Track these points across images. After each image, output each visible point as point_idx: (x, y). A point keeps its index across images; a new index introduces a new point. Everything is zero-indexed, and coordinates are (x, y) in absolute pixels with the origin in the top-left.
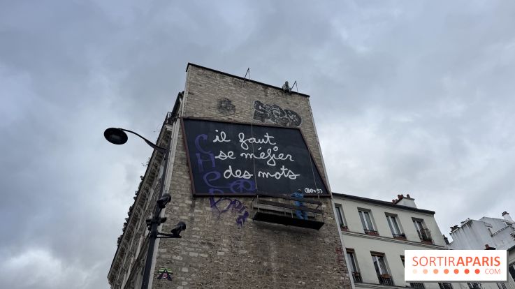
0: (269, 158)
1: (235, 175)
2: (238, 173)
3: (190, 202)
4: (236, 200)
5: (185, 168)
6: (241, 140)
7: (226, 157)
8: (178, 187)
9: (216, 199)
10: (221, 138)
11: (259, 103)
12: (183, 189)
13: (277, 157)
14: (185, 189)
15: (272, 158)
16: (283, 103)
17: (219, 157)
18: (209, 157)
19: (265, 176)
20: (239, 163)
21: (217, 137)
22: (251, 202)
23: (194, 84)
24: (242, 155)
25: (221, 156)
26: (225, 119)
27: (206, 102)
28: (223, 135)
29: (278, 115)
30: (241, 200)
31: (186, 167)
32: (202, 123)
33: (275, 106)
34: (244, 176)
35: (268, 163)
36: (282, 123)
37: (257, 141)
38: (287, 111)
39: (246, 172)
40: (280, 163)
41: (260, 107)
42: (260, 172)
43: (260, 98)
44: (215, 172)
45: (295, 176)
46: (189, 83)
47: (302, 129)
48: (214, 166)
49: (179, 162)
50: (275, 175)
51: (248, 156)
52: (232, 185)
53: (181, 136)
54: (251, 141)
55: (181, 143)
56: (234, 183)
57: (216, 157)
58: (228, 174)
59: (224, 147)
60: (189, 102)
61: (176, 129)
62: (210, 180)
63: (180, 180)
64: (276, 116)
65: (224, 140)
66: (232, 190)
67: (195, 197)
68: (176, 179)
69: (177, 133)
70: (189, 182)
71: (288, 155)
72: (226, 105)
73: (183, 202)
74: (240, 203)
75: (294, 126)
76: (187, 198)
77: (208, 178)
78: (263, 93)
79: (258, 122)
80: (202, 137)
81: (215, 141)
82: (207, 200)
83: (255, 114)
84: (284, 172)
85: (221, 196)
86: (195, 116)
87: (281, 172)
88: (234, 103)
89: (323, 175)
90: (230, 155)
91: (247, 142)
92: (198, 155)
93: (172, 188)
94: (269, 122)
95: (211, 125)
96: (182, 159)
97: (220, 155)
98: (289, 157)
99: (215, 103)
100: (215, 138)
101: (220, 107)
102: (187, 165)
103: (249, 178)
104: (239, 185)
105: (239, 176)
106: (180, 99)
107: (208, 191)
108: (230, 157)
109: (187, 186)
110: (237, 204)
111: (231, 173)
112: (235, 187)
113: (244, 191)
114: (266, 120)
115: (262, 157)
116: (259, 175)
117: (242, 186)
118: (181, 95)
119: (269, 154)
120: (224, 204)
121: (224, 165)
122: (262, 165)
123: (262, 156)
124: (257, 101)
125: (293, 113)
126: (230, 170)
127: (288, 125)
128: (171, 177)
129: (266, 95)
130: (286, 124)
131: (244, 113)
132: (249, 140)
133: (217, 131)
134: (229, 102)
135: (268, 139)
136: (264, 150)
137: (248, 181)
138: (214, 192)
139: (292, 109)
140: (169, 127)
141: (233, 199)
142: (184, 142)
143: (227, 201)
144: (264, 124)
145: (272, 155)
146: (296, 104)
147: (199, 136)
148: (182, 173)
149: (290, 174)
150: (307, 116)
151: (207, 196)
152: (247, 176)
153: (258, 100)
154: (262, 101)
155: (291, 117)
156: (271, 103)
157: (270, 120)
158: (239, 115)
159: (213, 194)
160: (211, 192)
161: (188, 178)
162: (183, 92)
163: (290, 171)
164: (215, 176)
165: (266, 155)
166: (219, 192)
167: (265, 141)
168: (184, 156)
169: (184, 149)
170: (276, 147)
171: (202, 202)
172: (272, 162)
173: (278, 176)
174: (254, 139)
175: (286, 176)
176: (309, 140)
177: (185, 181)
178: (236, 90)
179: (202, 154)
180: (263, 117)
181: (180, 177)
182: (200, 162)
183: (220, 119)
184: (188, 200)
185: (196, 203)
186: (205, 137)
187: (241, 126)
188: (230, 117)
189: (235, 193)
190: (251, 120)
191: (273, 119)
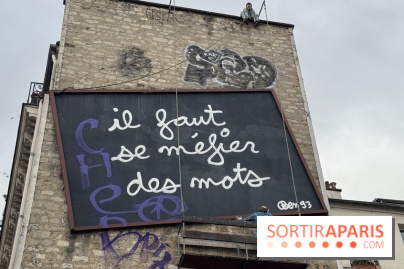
0: (213, 151)
1: (148, 188)
2: (154, 184)
3: (66, 244)
4: (148, 234)
5: (57, 183)
6: (161, 123)
7: (132, 156)
8: (44, 219)
9: (112, 235)
10: (124, 121)
11: (196, 50)
12: (52, 221)
13: (227, 147)
14: (57, 221)
15: (217, 151)
16: (242, 44)
17: (119, 157)
18: (100, 159)
19: (203, 184)
20: (155, 166)
21: (116, 121)
22: (176, 234)
23: (75, 26)
24: (161, 150)
25: (124, 155)
26: (132, 86)
27: (97, 57)
28: (127, 115)
29: (231, 69)
30: (158, 233)
31: (59, 182)
32: (89, 99)
33: (227, 52)
34: (164, 189)
35: (209, 161)
36: (239, 84)
37: (190, 121)
38: (248, 59)
39: (168, 180)
40: (231, 160)
41: (198, 57)
42: (194, 179)
43: (198, 40)
44: (111, 186)
45: (261, 180)
46: (67, 26)
47: (276, 90)
48: (109, 174)
49: (46, 173)
50: (223, 182)
51: (174, 151)
52: (142, 206)
53: (50, 126)
54: (180, 122)
55: (51, 138)
56: (146, 204)
57: (114, 159)
58: (135, 187)
59: (128, 139)
60: (66, 62)
61: (42, 113)
62: (102, 201)
63: (49, 206)
64: (228, 72)
65: (128, 125)
66: (142, 216)
67: (74, 234)
68: (41, 205)
69: (44, 120)
70: (65, 208)
71: (248, 143)
72: (134, 60)
73: (54, 244)
74: (156, 238)
75: (262, 87)
76: (60, 236)
77: (98, 198)
78: (204, 30)
79: (194, 86)
80: (88, 125)
81: (111, 129)
82: (97, 238)
83: (188, 72)
84: (239, 176)
85: (121, 229)
86: (77, 86)
87: (233, 175)
88: (148, 55)
89: (313, 175)
90: (140, 153)
91: (172, 126)
92: (81, 157)
93: (34, 220)
94: (215, 83)
95: (106, 100)
96: (51, 167)
97: (122, 154)
98: (250, 146)
99: (113, 59)
100: (113, 123)
101: (123, 65)
102: (61, 176)
103: (174, 190)
104: (153, 207)
105: (154, 190)
106: (53, 57)
107: (98, 222)
108: (139, 156)
109: (62, 215)
110: (151, 240)
111: (141, 186)
112: (146, 211)
113: (164, 215)
114: (208, 80)
115: (198, 151)
116: (192, 185)
117: (159, 207)
118: (54, 50)
119: (212, 144)
120: (127, 243)
121: (126, 172)
122: (199, 166)
123: (199, 149)
124: (193, 47)
125: (260, 61)
126: (139, 181)
127: (250, 86)
128: (31, 202)
129: (210, 34)
130: (246, 84)
131: (168, 72)
132: (175, 121)
133: (116, 110)
134: (140, 53)
135: (211, 116)
136: (204, 138)
137: (172, 198)
138: (109, 222)
139: (259, 54)
140: (31, 111)
141: (143, 233)
142: (55, 136)
143: (132, 236)
144: (204, 88)
145: (217, 145)
146: (268, 44)
147: (84, 122)
148: (51, 193)
149: (252, 177)
150: (288, 65)
151: (96, 231)
152: (170, 187)
153: (193, 43)
154: (203, 46)
155: (257, 70)
156: (219, 47)
157: (215, 80)
158: (158, 76)
159: (106, 226)
160: (104, 223)
161: (62, 200)
162: (58, 44)
163: (251, 172)
164: (110, 192)
165: (207, 145)
166: (118, 222)
167: (206, 120)
168: (56, 161)
169: (56, 150)
170: (225, 130)
171: (87, 242)
172: (217, 159)
173: (227, 183)
174: (185, 119)
175: (243, 182)
176: (288, 109)
177: (56, 207)
178: (152, 30)
179: (88, 155)
180: (202, 76)
181: (48, 199)
182: (85, 169)
183: (122, 88)
184: (62, 239)
185: (77, 244)
186: (94, 124)
187: (161, 96)
188: (141, 82)
189: (148, 221)
190: (181, 84)
191: (222, 78)
